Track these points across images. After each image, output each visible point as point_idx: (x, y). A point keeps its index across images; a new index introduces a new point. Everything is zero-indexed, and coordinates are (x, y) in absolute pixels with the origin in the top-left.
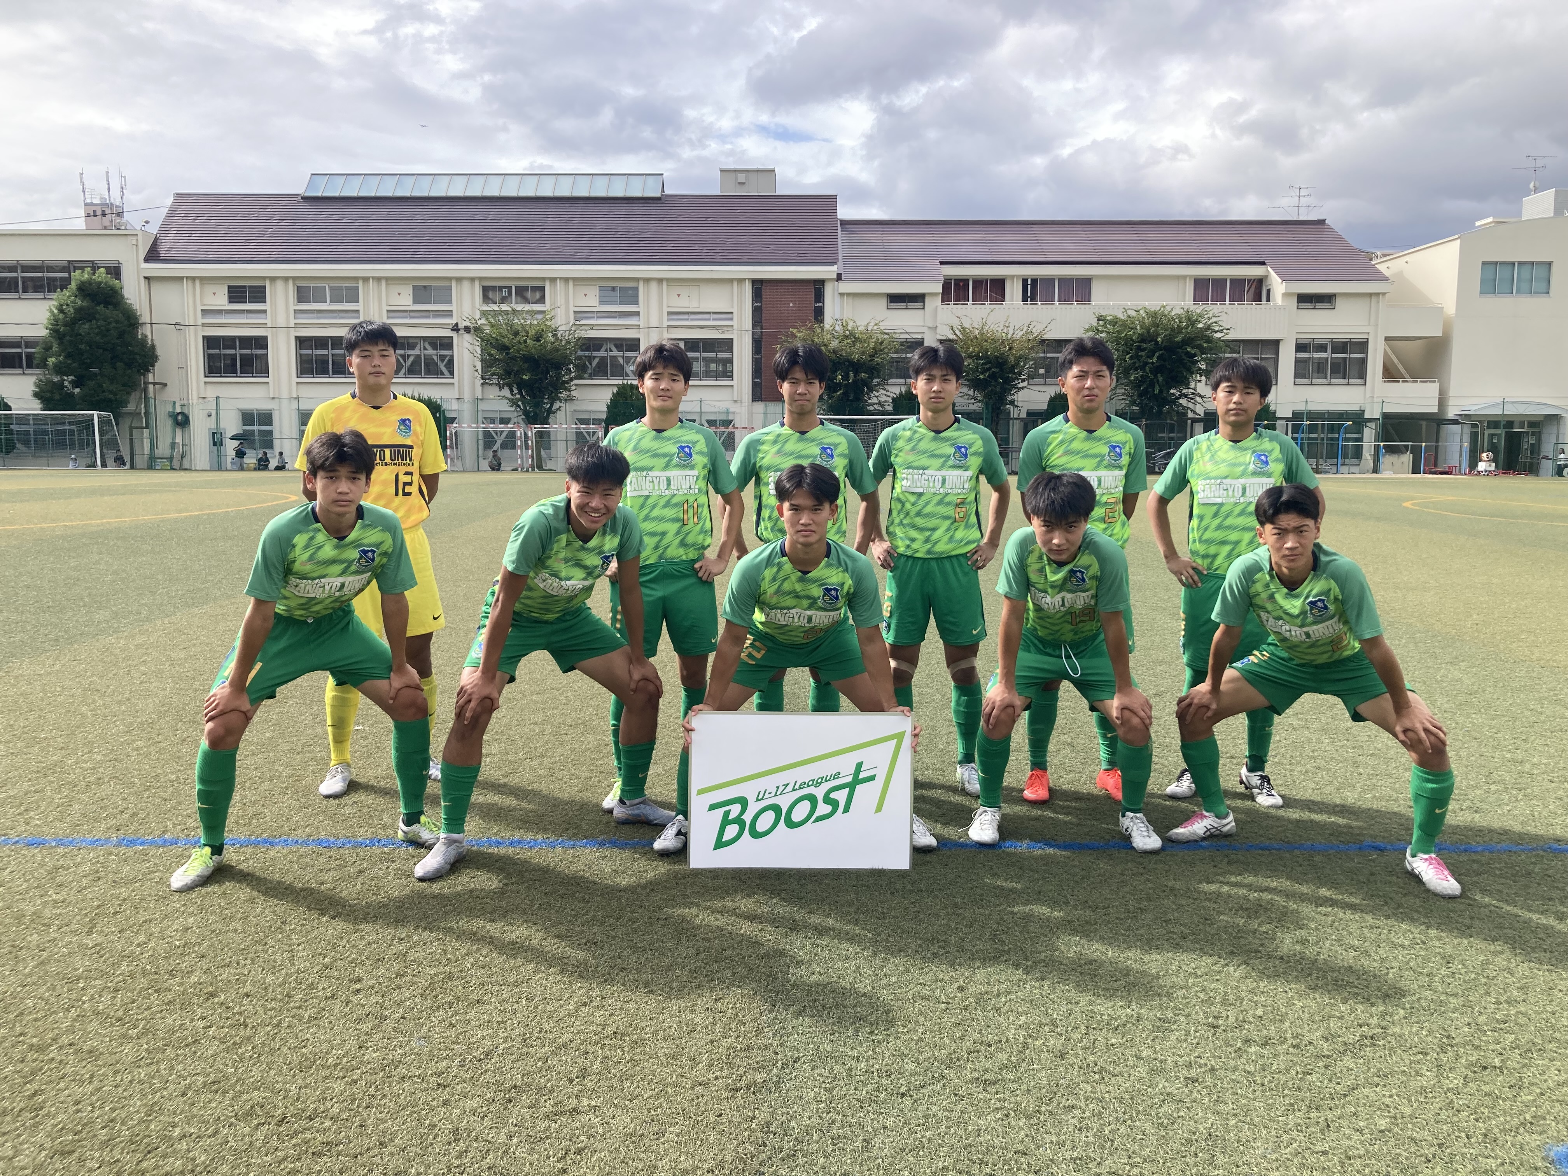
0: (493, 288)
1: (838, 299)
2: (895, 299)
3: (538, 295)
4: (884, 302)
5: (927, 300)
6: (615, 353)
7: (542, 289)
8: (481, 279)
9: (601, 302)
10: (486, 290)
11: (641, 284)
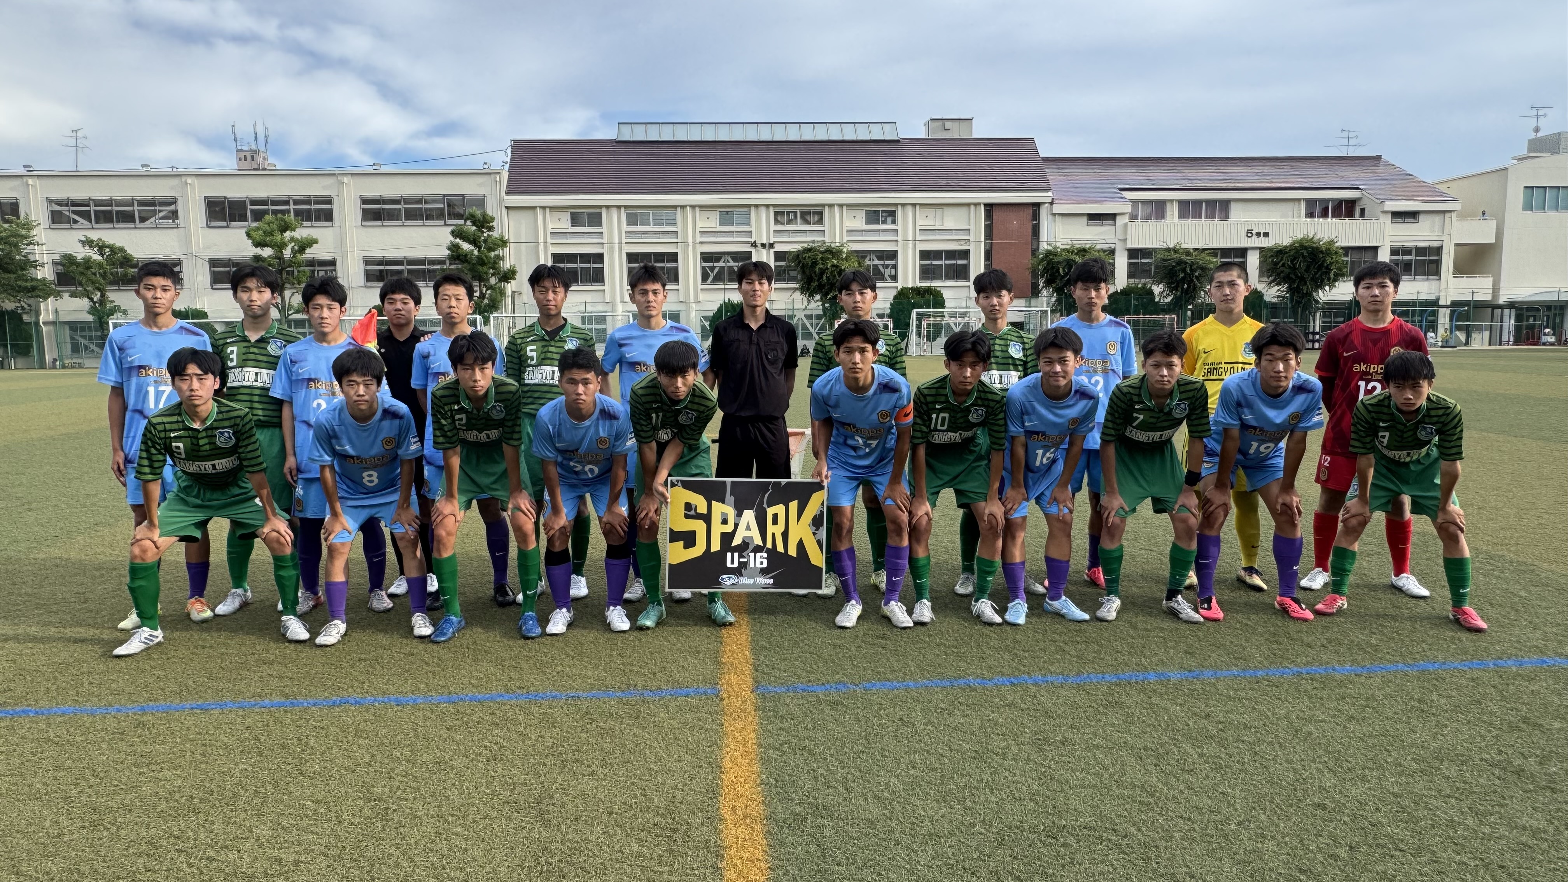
0: (782, 213)
1: (1050, 217)
2: (1094, 217)
3: (816, 218)
4: (1085, 219)
5: (1118, 218)
6: (876, 262)
7: (821, 214)
8: (774, 206)
9: (868, 223)
10: (776, 214)
11: (899, 208)
